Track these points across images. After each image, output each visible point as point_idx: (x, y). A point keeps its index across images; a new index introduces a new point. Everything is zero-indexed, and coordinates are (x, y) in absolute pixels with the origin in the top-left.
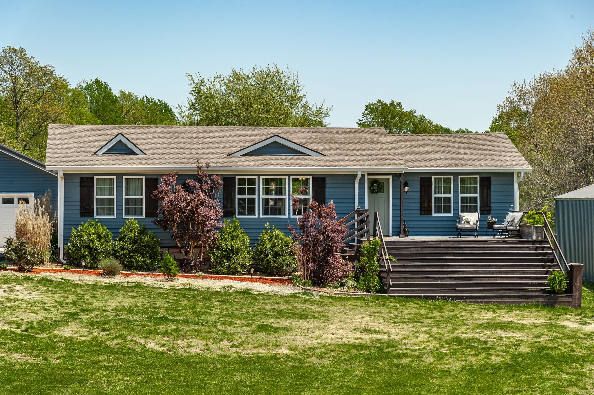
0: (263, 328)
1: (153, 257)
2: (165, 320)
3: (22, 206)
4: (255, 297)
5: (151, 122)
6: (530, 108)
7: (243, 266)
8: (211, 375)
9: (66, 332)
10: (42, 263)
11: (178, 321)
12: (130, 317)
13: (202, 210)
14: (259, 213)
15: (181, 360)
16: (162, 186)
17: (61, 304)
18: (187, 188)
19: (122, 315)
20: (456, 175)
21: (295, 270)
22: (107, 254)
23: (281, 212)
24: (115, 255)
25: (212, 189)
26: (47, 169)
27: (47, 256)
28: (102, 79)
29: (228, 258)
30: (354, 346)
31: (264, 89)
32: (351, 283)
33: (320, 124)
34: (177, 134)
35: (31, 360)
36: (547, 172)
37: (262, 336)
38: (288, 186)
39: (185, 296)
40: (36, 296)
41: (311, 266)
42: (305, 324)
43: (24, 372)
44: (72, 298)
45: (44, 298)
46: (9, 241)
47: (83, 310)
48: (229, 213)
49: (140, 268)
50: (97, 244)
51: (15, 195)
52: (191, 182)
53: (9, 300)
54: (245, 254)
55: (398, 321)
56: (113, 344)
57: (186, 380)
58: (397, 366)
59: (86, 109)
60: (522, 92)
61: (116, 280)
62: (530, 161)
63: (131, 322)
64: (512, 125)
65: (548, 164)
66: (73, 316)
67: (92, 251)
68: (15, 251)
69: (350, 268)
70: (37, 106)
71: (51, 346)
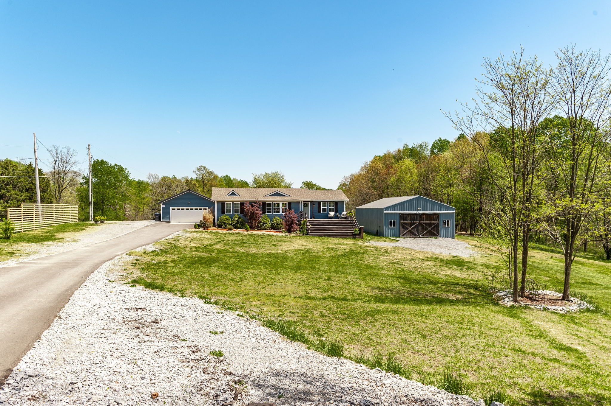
0: (274, 245)
1: (242, 225)
2: (245, 243)
3: (205, 211)
4: (271, 236)
5: (242, 187)
6: (349, 183)
7: (268, 227)
8: (259, 258)
9: (217, 246)
10: (211, 227)
11: (249, 243)
12: (236, 242)
13: (256, 212)
14: (273, 213)
15: (250, 254)
16: (245, 205)
17: (216, 239)
18: (252, 206)
19: (233, 242)
20: (328, 202)
21: (283, 228)
22: (229, 224)
23: (279, 212)
24: (231, 224)
25: (259, 206)
26: (212, 200)
27: (212, 225)
28: (229, 175)
29: (264, 225)
30: (299, 250)
31: (274, 178)
32: (298, 232)
33: (290, 187)
34: (249, 190)
35: (207, 255)
36: (353, 201)
37: (274, 247)
38: (281, 205)
39: (251, 236)
40: (208, 236)
41: (287, 227)
42: (285, 244)
43: (205, 258)
44: (219, 237)
45: (211, 237)
46: (201, 221)
47: (222, 240)
48: (264, 213)
49: (239, 228)
50: (226, 222)
51: (203, 208)
52: (253, 204)
53: (201, 238)
54: (268, 224)
55: (312, 243)
56: (231, 250)
57: (252, 260)
58: (311, 255)
59: (223, 183)
60: (346, 179)
61: (232, 232)
62: (349, 198)
63: (236, 244)
64: (344, 188)
65: (354, 199)
66: (219, 242)
67: (225, 223)
68: (203, 224)
69: (298, 228)
70: (209, 182)
71: (213, 251)
